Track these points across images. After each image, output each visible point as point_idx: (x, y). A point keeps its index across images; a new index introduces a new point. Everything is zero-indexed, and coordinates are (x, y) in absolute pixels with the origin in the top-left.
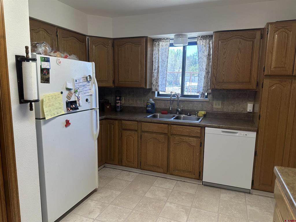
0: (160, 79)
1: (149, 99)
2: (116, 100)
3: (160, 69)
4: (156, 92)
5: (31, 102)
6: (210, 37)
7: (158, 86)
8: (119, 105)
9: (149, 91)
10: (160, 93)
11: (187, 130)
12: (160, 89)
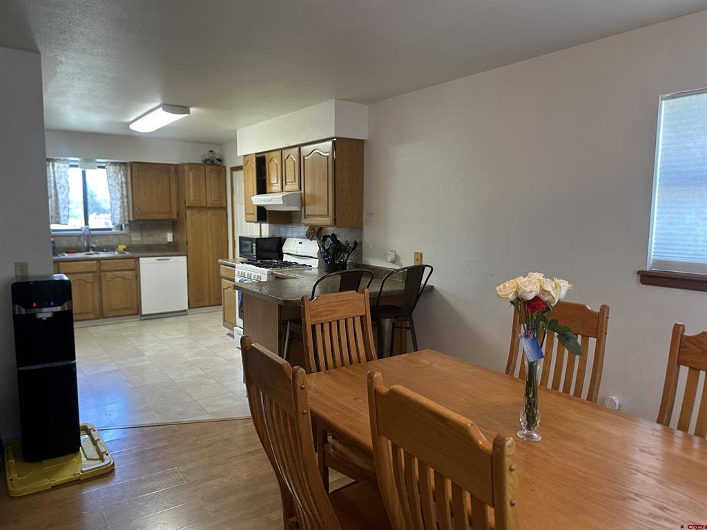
3: (59, 196)
7: (60, 218)
11: (120, 264)
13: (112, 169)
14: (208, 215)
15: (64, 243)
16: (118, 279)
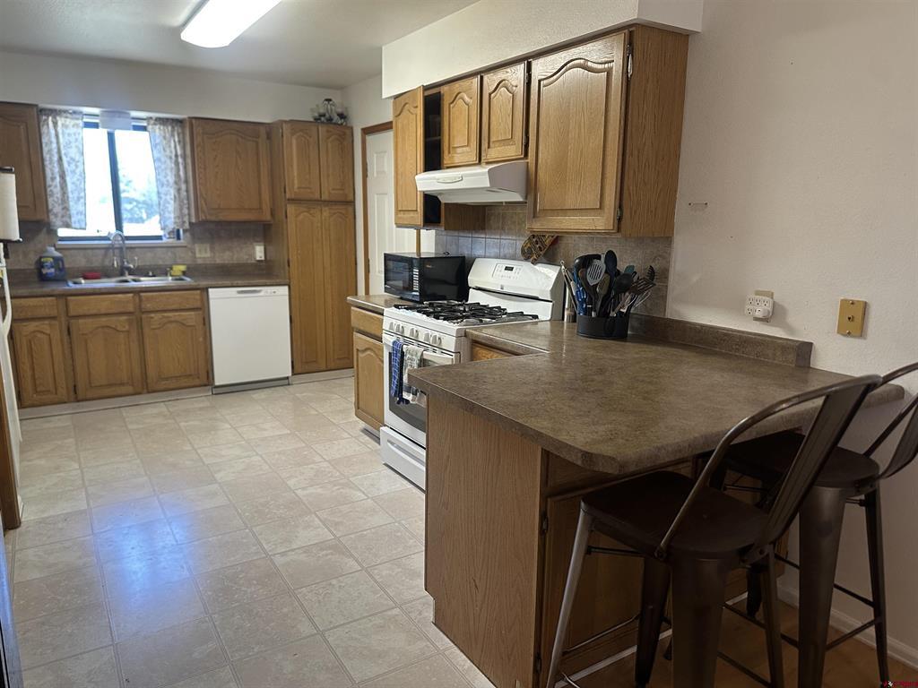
7: (70, 216)
11: (174, 298)
13: (158, 130)
14: (324, 214)
15: (80, 262)
16: (174, 325)
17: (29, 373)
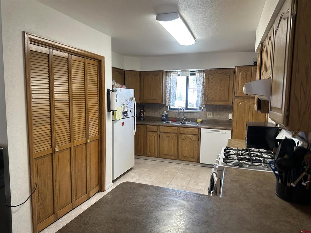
0: (171, 98)
1: (164, 112)
2: (141, 112)
3: (171, 91)
4: (169, 107)
5: (113, 111)
6: (204, 71)
7: (170, 102)
8: (142, 115)
9: (164, 106)
10: (171, 107)
11: (189, 130)
12: (171, 104)
13: (198, 75)
15: (173, 116)
16: (189, 139)
17: (149, 147)
